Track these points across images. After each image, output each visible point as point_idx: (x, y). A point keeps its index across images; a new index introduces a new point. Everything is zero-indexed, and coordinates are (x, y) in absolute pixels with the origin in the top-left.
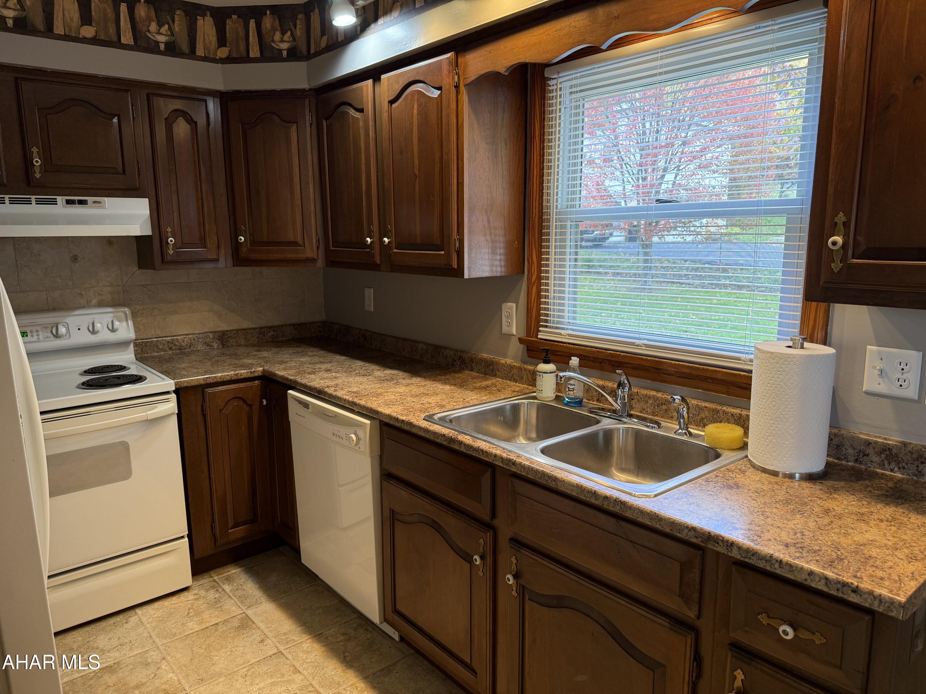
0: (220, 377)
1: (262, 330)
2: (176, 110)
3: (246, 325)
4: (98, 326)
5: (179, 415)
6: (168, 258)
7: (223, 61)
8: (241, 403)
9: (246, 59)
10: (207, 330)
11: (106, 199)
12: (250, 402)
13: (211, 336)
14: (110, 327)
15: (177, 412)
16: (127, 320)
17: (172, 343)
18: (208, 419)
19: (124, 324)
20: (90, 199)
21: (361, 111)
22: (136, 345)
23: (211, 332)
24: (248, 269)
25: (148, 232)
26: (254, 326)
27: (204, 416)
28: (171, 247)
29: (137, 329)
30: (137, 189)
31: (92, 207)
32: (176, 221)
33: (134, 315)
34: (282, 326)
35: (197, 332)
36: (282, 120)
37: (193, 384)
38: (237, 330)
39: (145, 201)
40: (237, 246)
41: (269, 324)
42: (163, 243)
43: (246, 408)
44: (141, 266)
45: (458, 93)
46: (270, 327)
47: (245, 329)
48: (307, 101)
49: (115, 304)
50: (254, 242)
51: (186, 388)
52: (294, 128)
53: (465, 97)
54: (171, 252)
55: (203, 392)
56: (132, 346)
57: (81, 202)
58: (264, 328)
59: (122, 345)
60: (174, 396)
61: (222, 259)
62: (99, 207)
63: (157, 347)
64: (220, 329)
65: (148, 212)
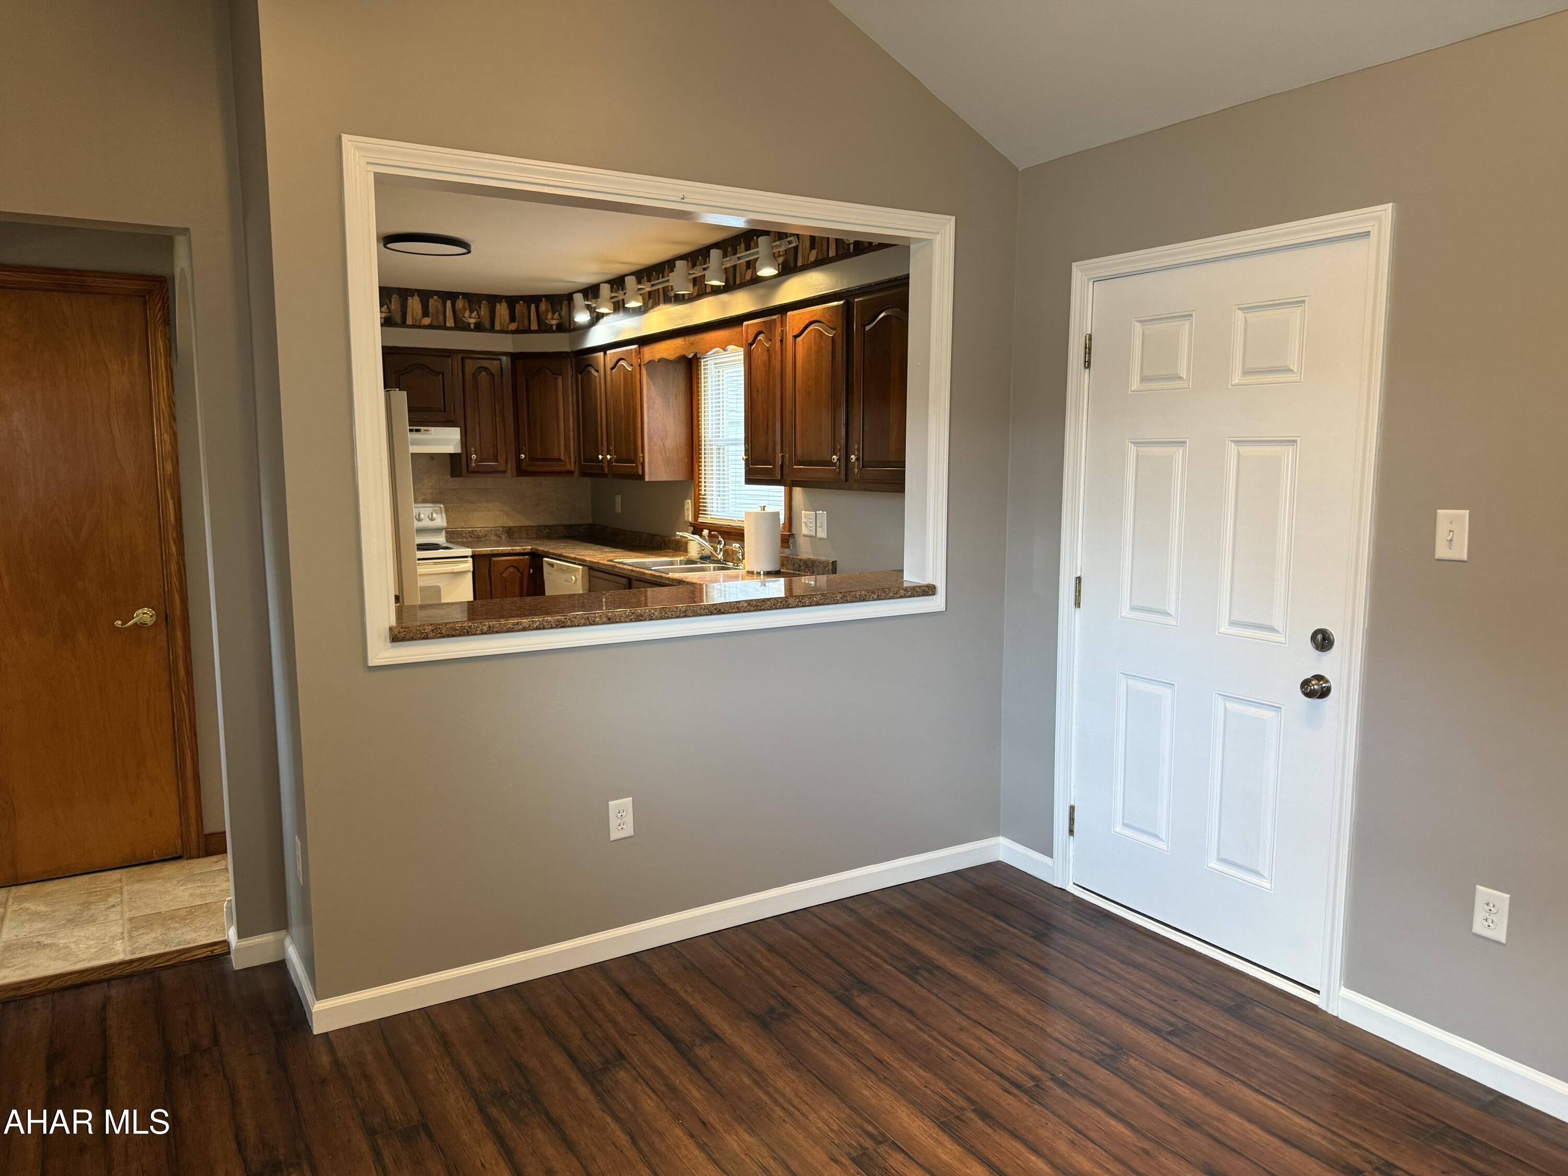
0: (502, 550)
1: (539, 528)
2: (480, 368)
3: (527, 523)
4: (422, 516)
5: (474, 573)
6: (470, 469)
7: (513, 332)
8: (516, 570)
9: (528, 331)
10: (498, 525)
11: (432, 428)
12: (521, 571)
13: (501, 529)
14: (430, 517)
15: (472, 570)
16: (442, 513)
17: (472, 533)
18: (493, 579)
19: (440, 515)
20: (422, 428)
21: (597, 371)
22: (447, 532)
23: (501, 527)
24: (529, 479)
25: (459, 451)
26: (534, 524)
27: (490, 576)
28: (473, 461)
29: (448, 521)
30: (452, 422)
31: (423, 434)
32: (478, 443)
33: (447, 511)
34: (556, 526)
35: (490, 526)
36: (553, 373)
37: (483, 553)
38: (521, 527)
39: (458, 429)
40: (519, 461)
41: (547, 524)
42: (468, 459)
43: (519, 575)
44: (453, 475)
45: (640, 369)
46: (546, 526)
47: (526, 527)
48: (569, 360)
49: (434, 501)
50: (532, 458)
51: (479, 555)
52: (560, 379)
53: (644, 372)
54: (474, 465)
55: (490, 560)
56: (444, 533)
57: (417, 431)
58: (541, 526)
59: (437, 530)
60: (470, 560)
61: (509, 471)
62: (428, 434)
63: (462, 535)
64: (507, 525)
65: (459, 437)
